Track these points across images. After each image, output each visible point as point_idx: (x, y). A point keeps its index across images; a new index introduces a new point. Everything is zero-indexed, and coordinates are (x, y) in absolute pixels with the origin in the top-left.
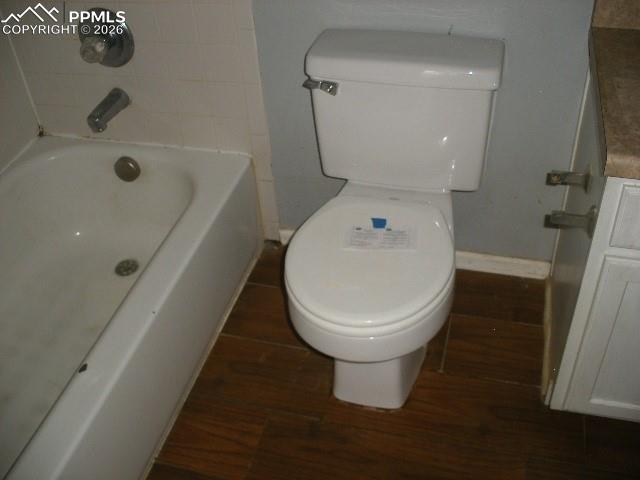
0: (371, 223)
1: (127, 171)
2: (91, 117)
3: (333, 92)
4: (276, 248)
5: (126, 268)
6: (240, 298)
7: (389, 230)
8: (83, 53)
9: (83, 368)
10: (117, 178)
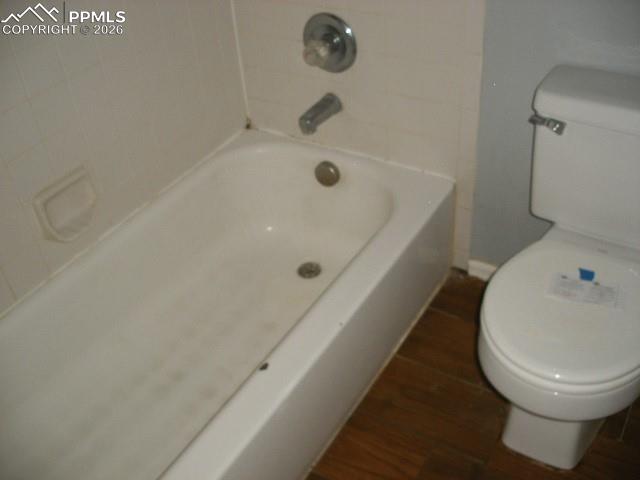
0: (578, 274)
1: (327, 176)
2: (303, 119)
3: (560, 131)
4: (461, 277)
5: (309, 271)
6: (420, 322)
7: (597, 284)
8: (306, 55)
9: (264, 367)
10: (316, 181)
